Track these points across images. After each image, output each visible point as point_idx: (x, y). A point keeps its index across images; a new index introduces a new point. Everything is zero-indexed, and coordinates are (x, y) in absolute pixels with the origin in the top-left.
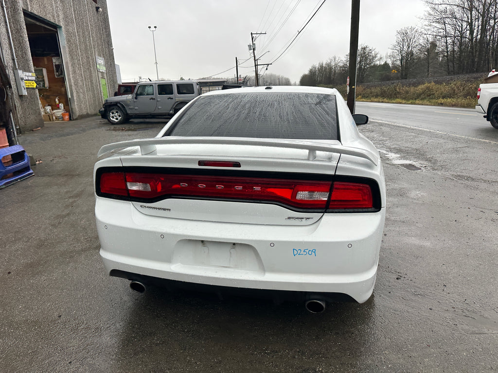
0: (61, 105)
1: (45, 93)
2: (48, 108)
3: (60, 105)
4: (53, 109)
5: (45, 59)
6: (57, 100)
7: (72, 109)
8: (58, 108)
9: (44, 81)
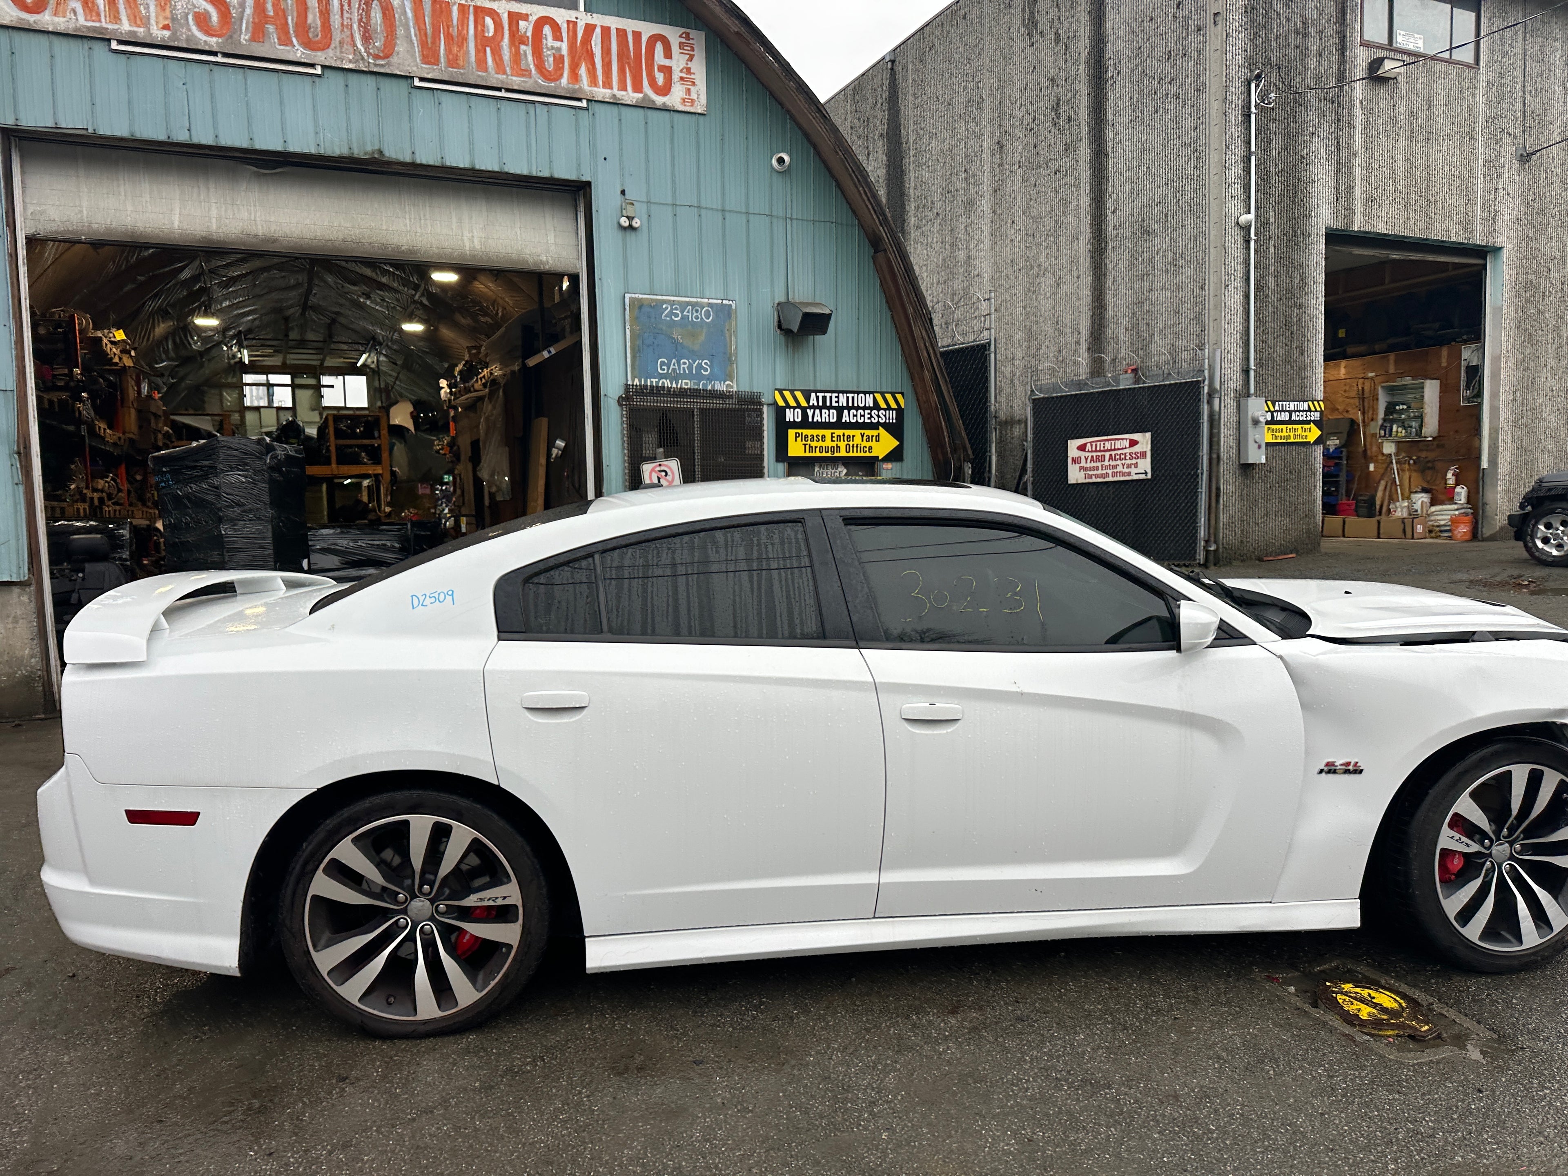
0: (1462, 492)
1: (1423, 455)
2: (1421, 499)
3: (1458, 489)
4: (1433, 503)
5: (1445, 352)
6: (1450, 475)
7: (1484, 504)
8: (1451, 500)
9: (1420, 418)
